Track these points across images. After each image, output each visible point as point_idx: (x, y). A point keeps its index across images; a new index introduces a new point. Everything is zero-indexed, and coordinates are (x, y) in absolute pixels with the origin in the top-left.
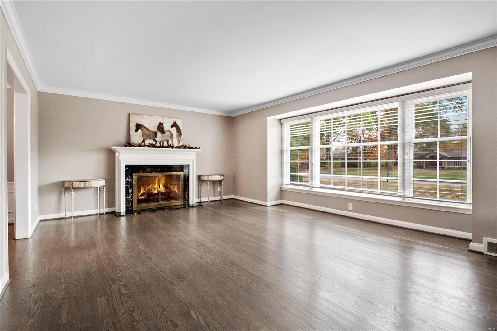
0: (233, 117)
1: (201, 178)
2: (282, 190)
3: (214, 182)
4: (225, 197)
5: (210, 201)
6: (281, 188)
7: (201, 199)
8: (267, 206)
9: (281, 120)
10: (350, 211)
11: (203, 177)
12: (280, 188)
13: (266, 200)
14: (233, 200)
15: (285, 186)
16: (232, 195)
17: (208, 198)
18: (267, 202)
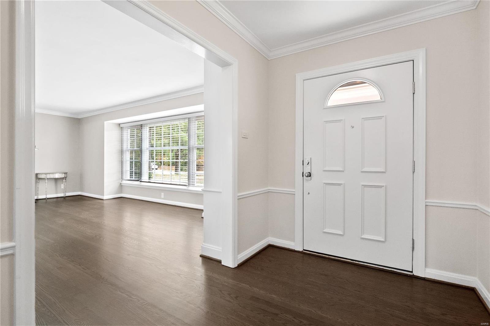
0: (80, 119)
1: (38, 176)
2: (122, 186)
3: (56, 180)
4: (68, 194)
5: (48, 199)
6: (121, 183)
7: (39, 196)
8: (103, 200)
9: (120, 125)
10: (163, 199)
11: (40, 175)
12: (119, 184)
13: (103, 195)
14: (79, 196)
15: (124, 182)
16: (79, 192)
17: (45, 196)
18: (104, 196)
